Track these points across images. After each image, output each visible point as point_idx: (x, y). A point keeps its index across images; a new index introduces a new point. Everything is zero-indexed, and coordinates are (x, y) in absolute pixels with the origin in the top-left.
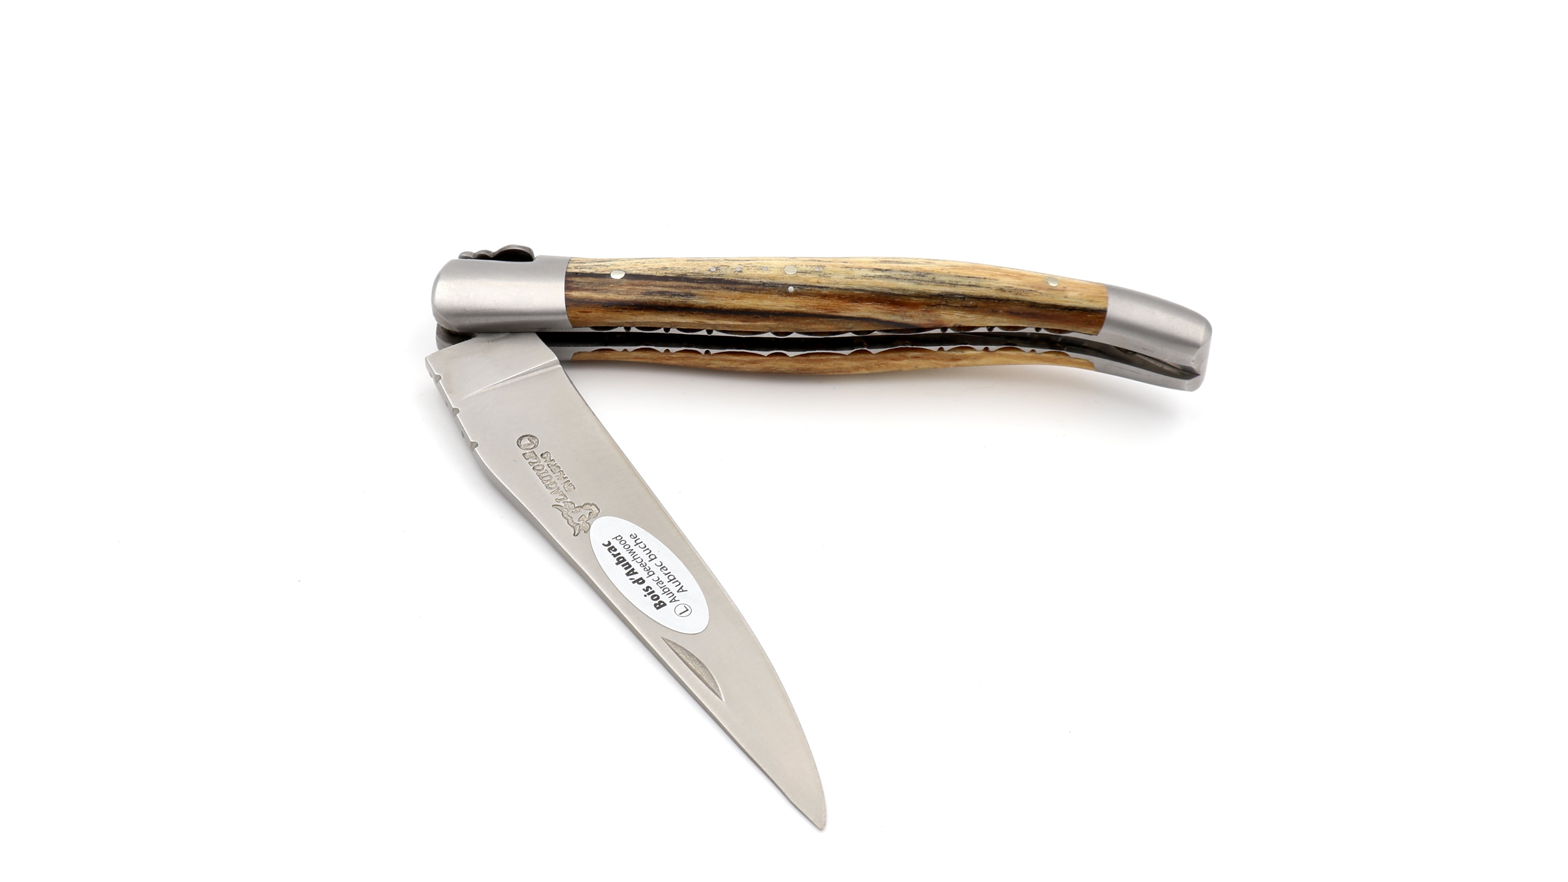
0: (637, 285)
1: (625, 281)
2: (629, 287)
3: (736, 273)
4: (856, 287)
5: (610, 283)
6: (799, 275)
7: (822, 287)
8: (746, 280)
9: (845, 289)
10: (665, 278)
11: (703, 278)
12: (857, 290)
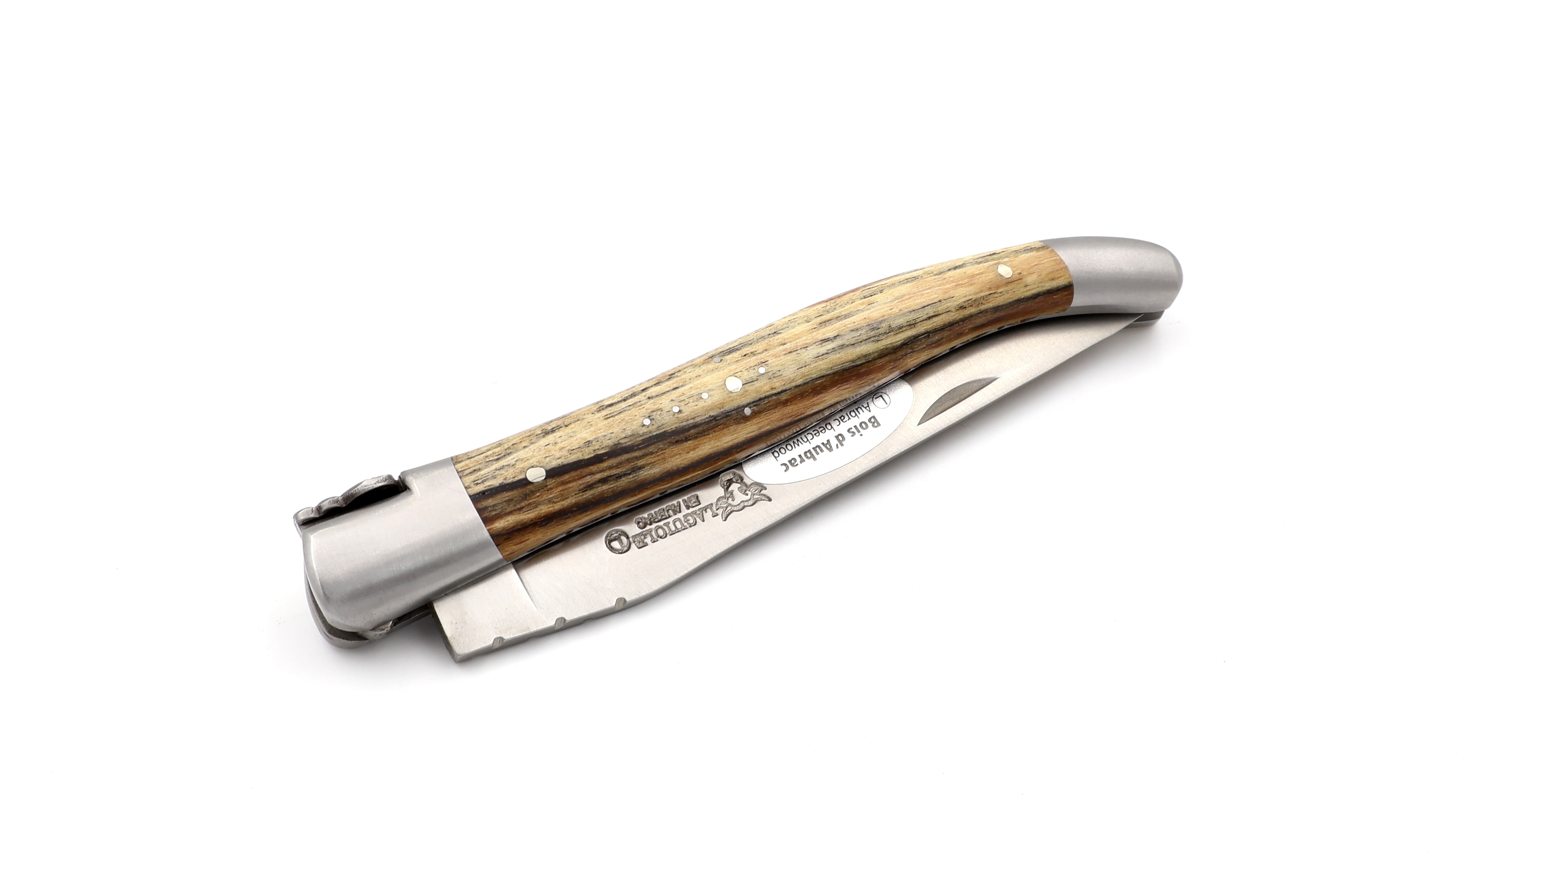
0: (570, 482)
1: (551, 482)
2: (560, 488)
3: (676, 416)
4: (814, 376)
5: (533, 492)
6: (748, 387)
7: (779, 393)
8: (692, 421)
9: (804, 384)
10: (597, 459)
11: (643, 440)
12: (817, 379)
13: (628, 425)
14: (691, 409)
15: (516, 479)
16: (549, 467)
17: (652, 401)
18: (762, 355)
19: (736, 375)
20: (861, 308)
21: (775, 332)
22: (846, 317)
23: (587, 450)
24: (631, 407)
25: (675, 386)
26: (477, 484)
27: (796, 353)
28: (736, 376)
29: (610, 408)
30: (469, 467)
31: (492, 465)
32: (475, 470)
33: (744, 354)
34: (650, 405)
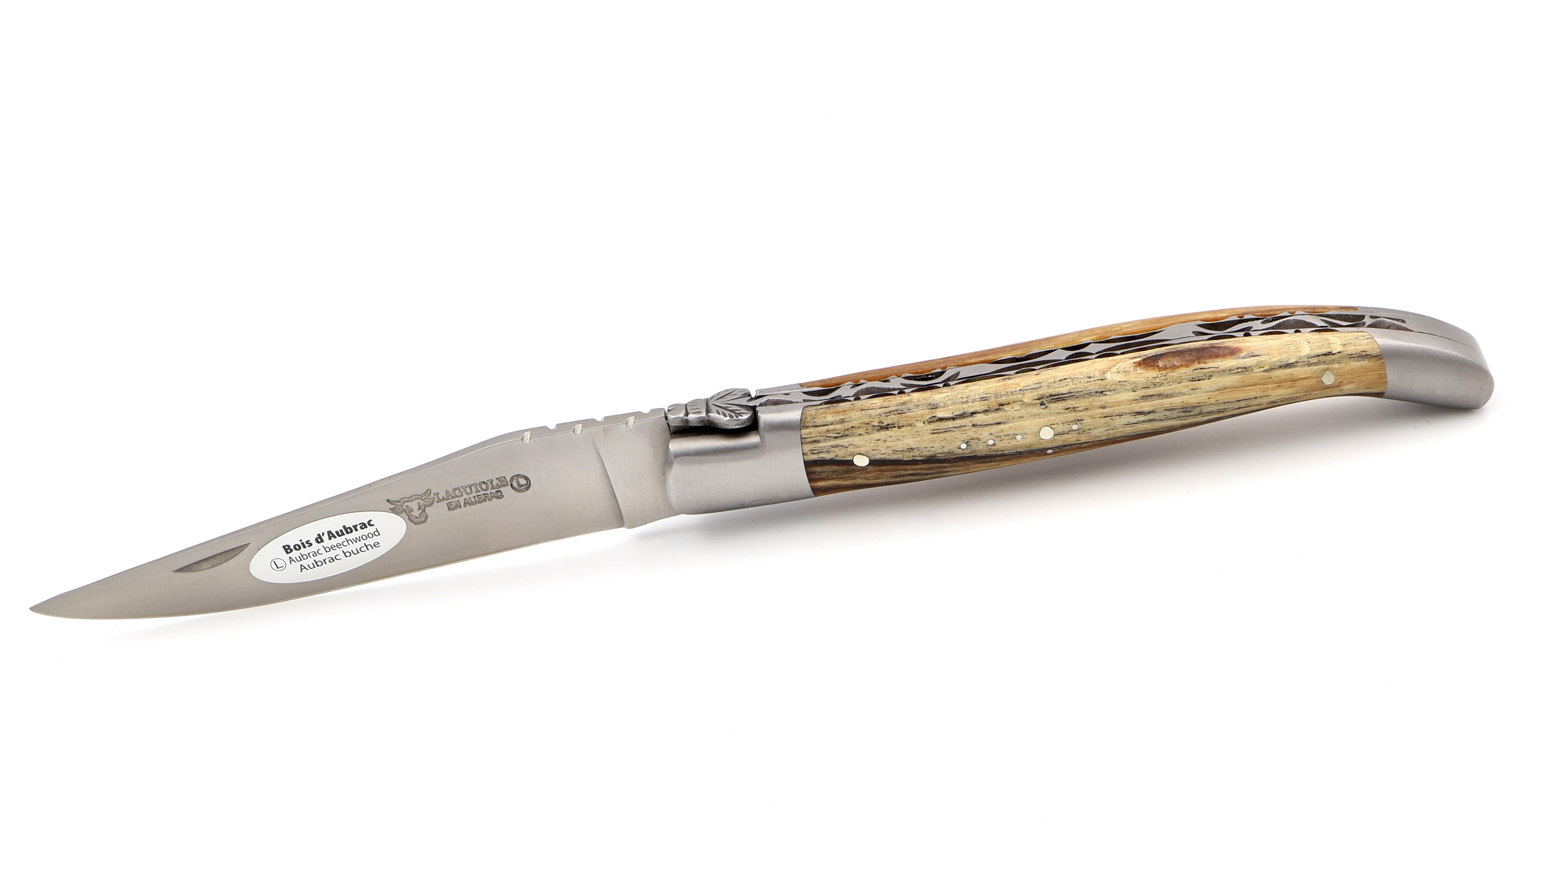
0: (886, 471)
1: (871, 468)
2: (877, 473)
3: (989, 447)
4: (1117, 436)
5: (854, 471)
6: (1056, 437)
7: (1082, 443)
8: (1001, 452)
9: (1106, 440)
10: (914, 462)
11: (955, 458)
12: (1119, 438)
13: (948, 444)
14: (1003, 445)
15: (845, 459)
16: (873, 458)
17: (975, 429)
18: (1081, 413)
19: (1053, 426)
20: (1184, 390)
21: (1102, 392)
22: (1167, 396)
23: (908, 454)
24: (956, 429)
25: (999, 420)
26: (813, 453)
27: (1110, 418)
28: (1051, 428)
29: (939, 423)
30: (811, 436)
31: (830, 441)
32: (815, 441)
33: (1067, 407)
34: (971, 433)
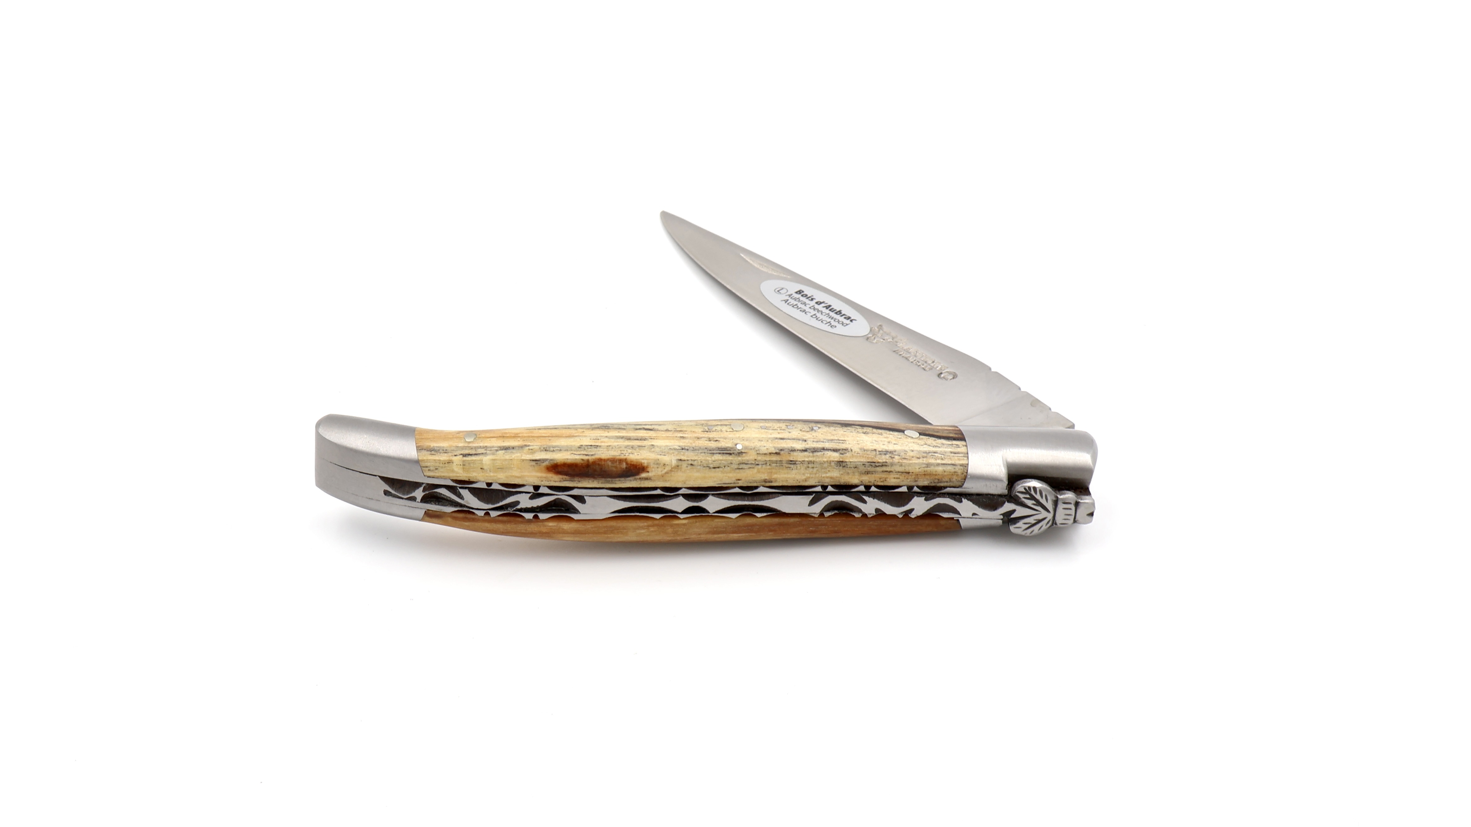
13: (830, 432)
14: (779, 425)
15: (927, 437)
16: (901, 433)
17: (805, 438)
18: (704, 436)
19: (731, 430)
20: (606, 440)
21: (682, 449)
22: (622, 438)
23: (868, 431)
24: (822, 440)
25: (782, 441)
26: (957, 445)
27: (677, 430)
29: (838, 447)
30: (958, 458)
31: (941, 451)
32: (955, 453)
33: (717, 442)
34: (807, 436)
